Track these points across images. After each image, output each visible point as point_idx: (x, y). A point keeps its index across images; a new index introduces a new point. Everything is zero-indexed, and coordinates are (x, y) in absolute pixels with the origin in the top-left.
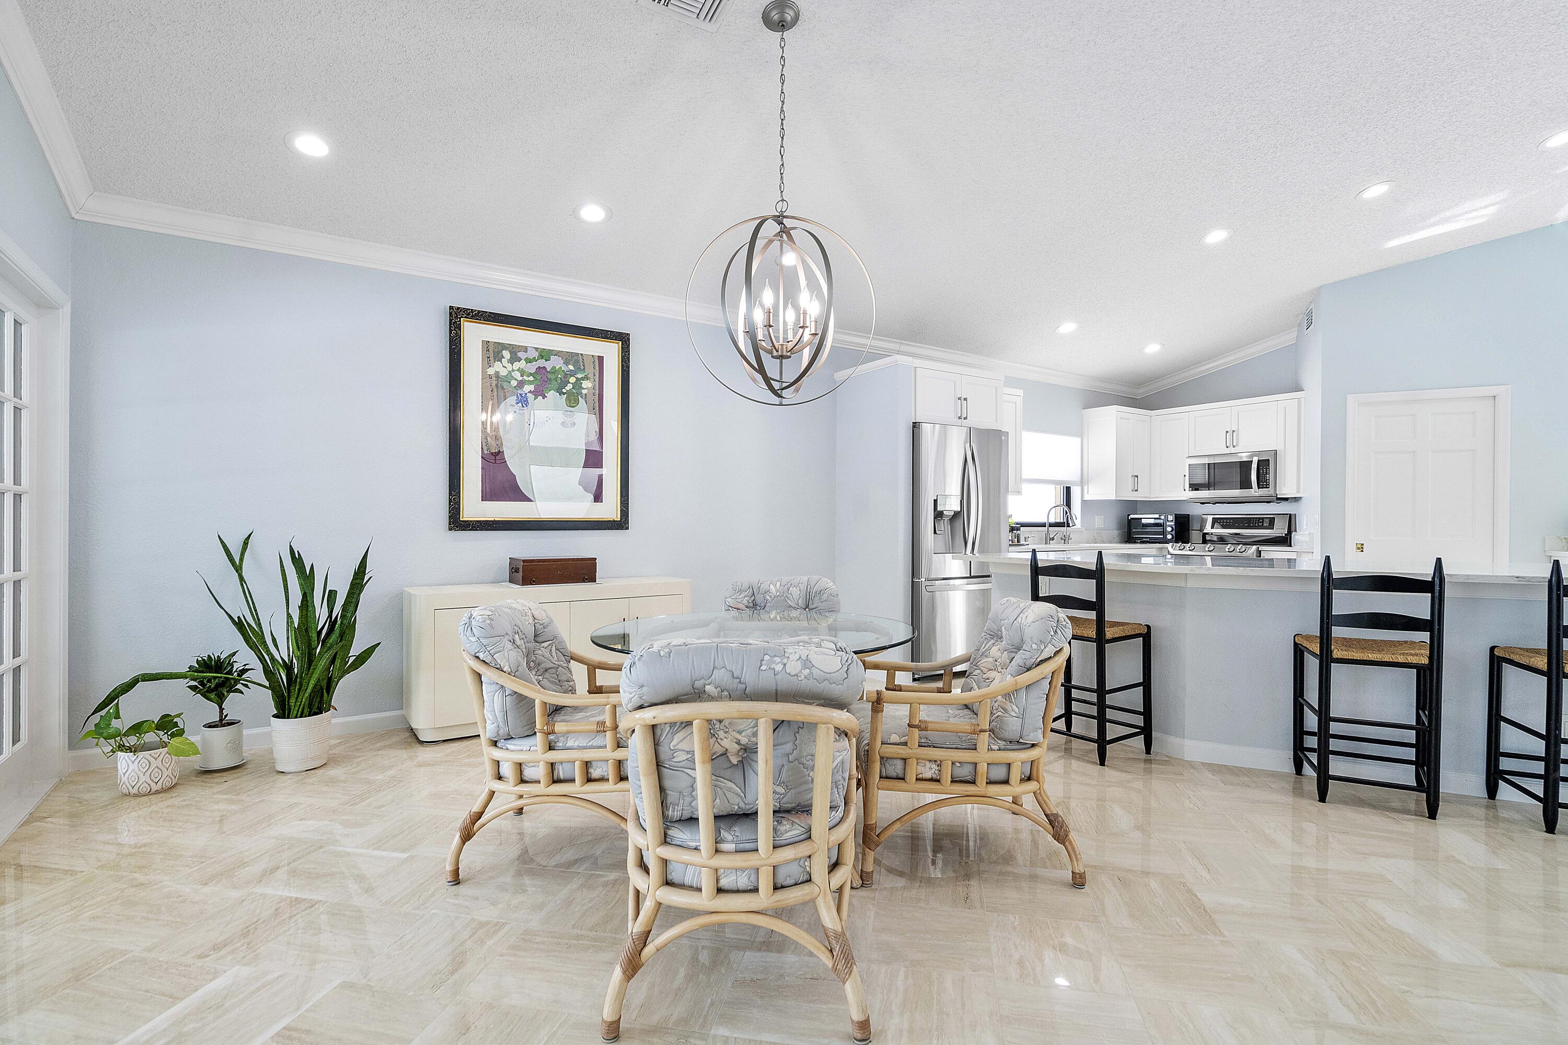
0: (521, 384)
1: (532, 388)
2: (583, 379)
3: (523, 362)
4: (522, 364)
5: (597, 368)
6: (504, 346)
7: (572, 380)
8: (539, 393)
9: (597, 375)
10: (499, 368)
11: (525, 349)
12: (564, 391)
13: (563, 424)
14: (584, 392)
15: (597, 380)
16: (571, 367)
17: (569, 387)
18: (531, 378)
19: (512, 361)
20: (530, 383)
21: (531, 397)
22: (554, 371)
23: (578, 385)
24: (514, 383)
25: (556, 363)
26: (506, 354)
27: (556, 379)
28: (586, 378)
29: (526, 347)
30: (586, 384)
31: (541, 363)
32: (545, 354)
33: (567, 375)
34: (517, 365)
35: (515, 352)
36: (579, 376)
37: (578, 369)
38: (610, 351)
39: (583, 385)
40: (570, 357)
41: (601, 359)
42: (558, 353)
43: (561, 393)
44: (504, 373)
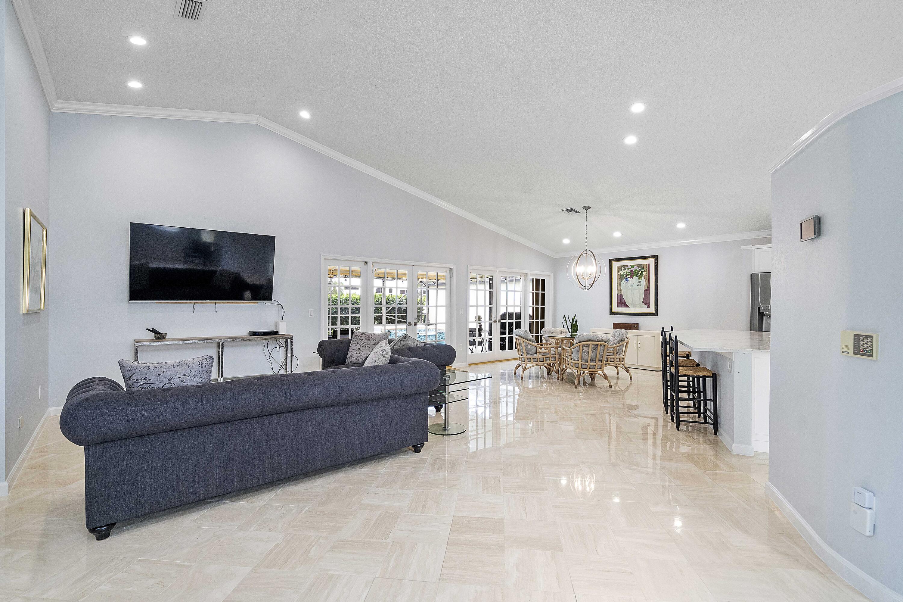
0: (627, 276)
1: (629, 276)
2: (643, 271)
3: (627, 269)
4: (627, 270)
5: (648, 268)
6: (622, 266)
7: (640, 272)
8: (631, 277)
9: (648, 269)
10: (621, 272)
11: (627, 266)
12: (638, 276)
13: (638, 285)
14: (644, 275)
15: (648, 271)
16: (640, 269)
17: (639, 274)
18: (629, 274)
19: (624, 270)
20: (629, 275)
21: (629, 279)
22: (635, 270)
23: (642, 273)
24: (625, 276)
25: (636, 268)
26: (623, 268)
27: (635, 273)
28: (644, 271)
29: (628, 265)
30: (644, 273)
31: (632, 269)
32: (633, 266)
33: (638, 271)
34: (625, 271)
35: (625, 267)
36: (642, 271)
37: (642, 269)
38: (651, 262)
39: (643, 273)
40: (639, 266)
41: (649, 264)
42: (636, 265)
43: (637, 276)
44: (622, 273)
